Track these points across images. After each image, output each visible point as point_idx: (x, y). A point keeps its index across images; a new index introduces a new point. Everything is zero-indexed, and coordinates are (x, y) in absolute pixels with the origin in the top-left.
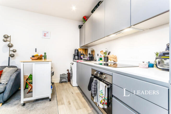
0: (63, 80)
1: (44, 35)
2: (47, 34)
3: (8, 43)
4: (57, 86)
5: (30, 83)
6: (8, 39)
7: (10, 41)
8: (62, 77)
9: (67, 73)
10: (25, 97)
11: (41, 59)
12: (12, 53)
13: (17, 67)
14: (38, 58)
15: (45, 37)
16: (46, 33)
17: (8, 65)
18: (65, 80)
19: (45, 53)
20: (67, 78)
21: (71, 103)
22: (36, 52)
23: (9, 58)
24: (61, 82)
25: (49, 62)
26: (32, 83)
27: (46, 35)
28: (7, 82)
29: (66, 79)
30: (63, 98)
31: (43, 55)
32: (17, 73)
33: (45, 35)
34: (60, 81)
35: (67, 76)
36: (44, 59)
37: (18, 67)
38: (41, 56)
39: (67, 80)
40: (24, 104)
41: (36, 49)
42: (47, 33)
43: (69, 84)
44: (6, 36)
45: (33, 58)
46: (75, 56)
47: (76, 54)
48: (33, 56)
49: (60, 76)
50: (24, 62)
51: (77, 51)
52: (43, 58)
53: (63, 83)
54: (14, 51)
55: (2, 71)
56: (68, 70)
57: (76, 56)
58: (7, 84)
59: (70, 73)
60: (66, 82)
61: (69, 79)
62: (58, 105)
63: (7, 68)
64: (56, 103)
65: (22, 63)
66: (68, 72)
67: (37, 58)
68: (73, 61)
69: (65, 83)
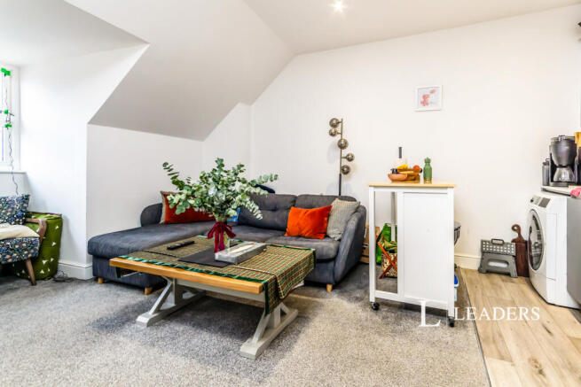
0: (492, 264)
1: (422, 100)
2: (432, 95)
3: (338, 138)
4: (471, 282)
5: (386, 250)
6: (338, 129)
7: (341, 134)
8: (489, 251)
9: (513, 241)
10: (378, 287)
11: (414, 180)
12: (345, 162)
13: (355, 200)
14: (409, 175)
15: (426, 108)
16: (427, 92)
17: (337, 194)
18: (503, 265)
19: (428, 161)
20: (511, 260)
21: (547, 371)
22: (400, 157)
23: (340, 175)
24: (485, 270)
25: (446, 188)
26: (393, 252)
27: (429, 100)
28: (339, 236)
29: (507, 263)
30: (501, 336)
31: (422, 166)
32: (359, 214)
33: (425, 102)
34: (481, 266)
35: (513, 253)
36: (425, 178)
37: (358, 200)
38: (416, 169)
39: (513, 269)
40: (376, 307)
41: (400, 148)
42: (432, 92)
43: (526, 288)
44: (334, 122)
45: (396, 176)
46: (554, 168)
47: (558, 159)
48: (396, 171)
49: (482, 247)
50: (375, 187)
51: (564, 148)
52: (421, 175)
53: (496, 278)
54: (350, 159)
55: (331, 207)
56: (518, 226)
57: (561, 166)
58: (340, 240)
59: (527, 244)
60: (508, 274)
61: (522, 266)
62: (483, 352)
63: (337, 200)
64: (477, 345)
65: (372, 189)
66: (516, 235)
67: (405, 177)
68: (545, 190)
69: (504, 277)
